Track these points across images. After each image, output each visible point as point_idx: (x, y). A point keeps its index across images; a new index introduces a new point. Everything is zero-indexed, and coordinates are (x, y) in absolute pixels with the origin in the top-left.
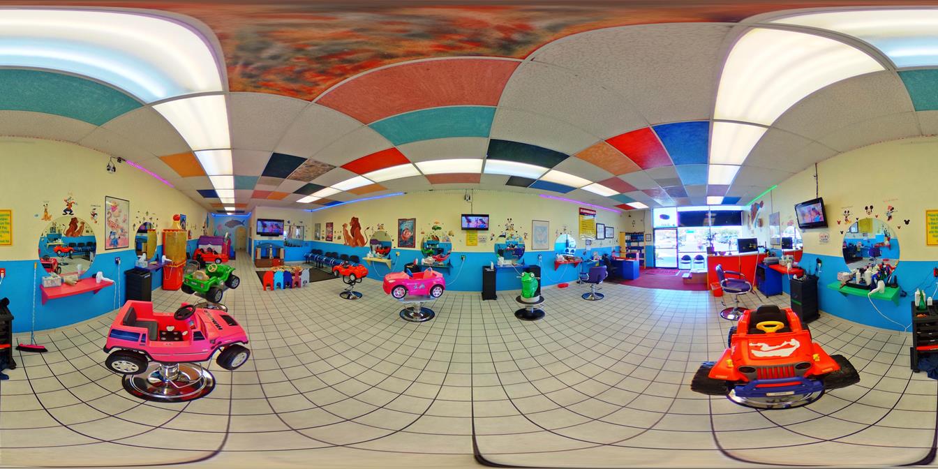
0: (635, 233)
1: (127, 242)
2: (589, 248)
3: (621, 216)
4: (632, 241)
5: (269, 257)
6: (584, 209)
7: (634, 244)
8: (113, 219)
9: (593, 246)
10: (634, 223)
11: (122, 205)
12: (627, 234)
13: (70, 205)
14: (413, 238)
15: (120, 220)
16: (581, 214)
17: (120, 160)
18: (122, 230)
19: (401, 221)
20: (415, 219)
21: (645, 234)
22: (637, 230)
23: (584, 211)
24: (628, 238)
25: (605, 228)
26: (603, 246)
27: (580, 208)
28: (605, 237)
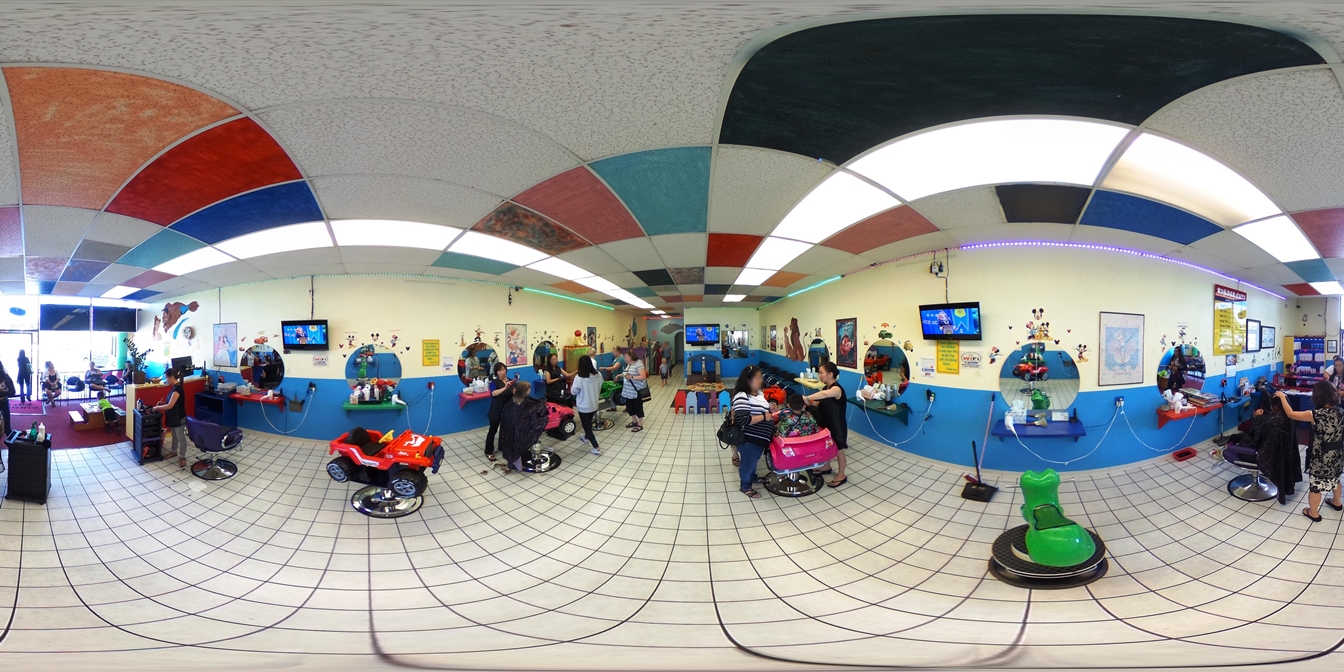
0: (1306, 337)
1: (525, 360)
2: (1232, 371)
3: (1286, 306)
4: (1303, 352)
5: (700, 373)
6: (1223, 288)
7: (1307, 357)
8: (512, 342)
9: (1239, 367)
10: (1305, 318)
11: (520, 329)
12: (1296, 338)
13: (479, 334)
14: (854, 350)
15: (519, 342)
16: (1218, 298)
17: (517, 289)
18: (521, 350)
19: (840, 323)
20: (855, 319)
21: (1326, 340)
22: (1312, 330)
23: (1224, 294)
24: (1297, 346)
25: (1261, 328)
26: (1256, 365)
27: (1217, 287)
28: (1261, 347)
